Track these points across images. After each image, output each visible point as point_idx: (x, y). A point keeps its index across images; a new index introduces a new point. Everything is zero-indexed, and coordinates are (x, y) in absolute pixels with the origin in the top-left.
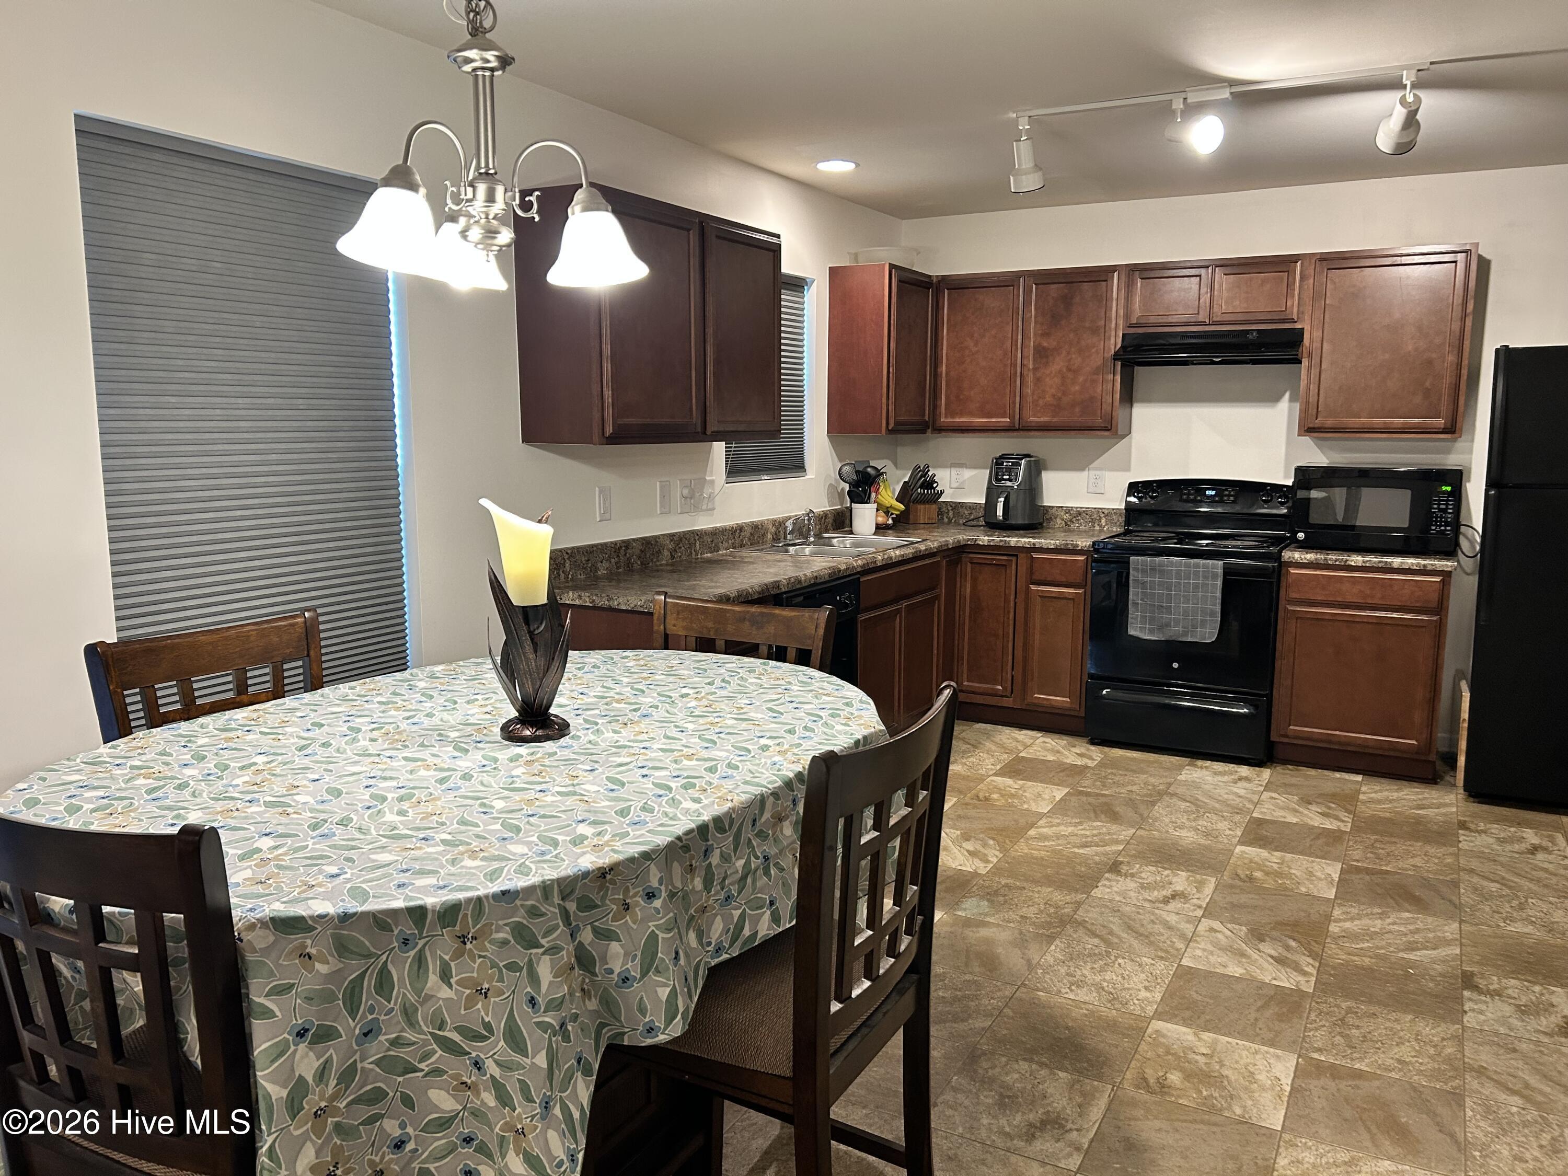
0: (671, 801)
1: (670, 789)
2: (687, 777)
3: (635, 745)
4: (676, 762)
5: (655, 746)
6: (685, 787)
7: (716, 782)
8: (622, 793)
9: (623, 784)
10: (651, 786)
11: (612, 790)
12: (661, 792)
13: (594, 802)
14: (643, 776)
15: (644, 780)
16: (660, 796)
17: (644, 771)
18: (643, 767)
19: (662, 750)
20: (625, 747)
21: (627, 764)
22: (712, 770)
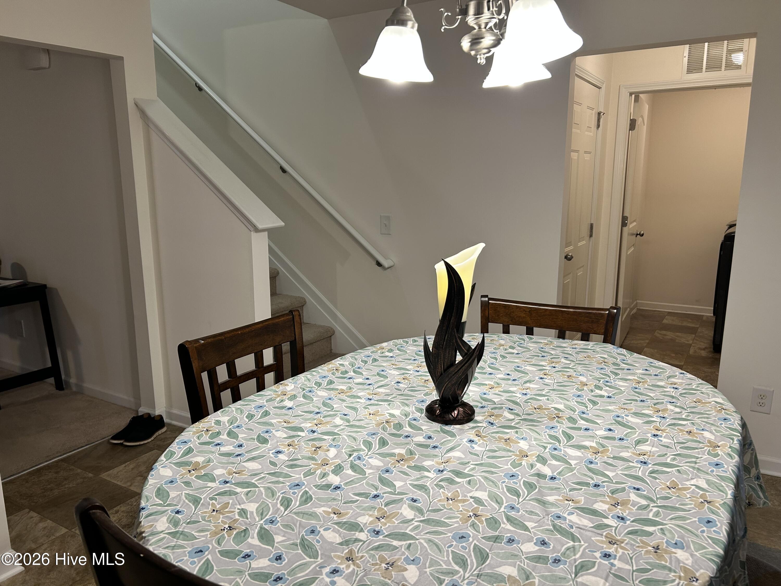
0: (354, 365)
1: (354, 372)
2: (345, 378)
3: (376, 402)
4: (350, 388)
5: (362, 401)
6: (346, 372)
7: (330, 375)
8: (377, 370)
9: (378, 374)
10: (364, 373)
11: (383, 371)
12: (358, 370)
13: (390, 365)
14: (368, 379)
15: (367, 377)
16: (359, 368)
17: (368, 382)
18: (369, 385)
19: (359, 397)
20: (382, 401)
21: (378, 387)
22: (331, 382)
